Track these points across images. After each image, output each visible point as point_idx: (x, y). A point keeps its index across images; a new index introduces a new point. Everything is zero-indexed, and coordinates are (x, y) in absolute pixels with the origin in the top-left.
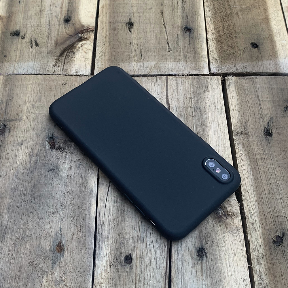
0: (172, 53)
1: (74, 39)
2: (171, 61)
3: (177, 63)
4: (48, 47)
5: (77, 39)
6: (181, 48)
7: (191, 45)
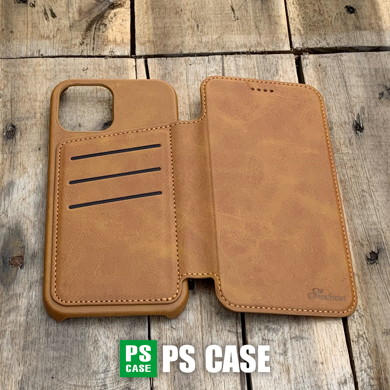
0: (239, 22)
1: (104, 6)
2: (239, 33)
3: (247, 36)
4: (69, 18)
5: (108, 5)
6: (251, 15)
7: (264, 11)
